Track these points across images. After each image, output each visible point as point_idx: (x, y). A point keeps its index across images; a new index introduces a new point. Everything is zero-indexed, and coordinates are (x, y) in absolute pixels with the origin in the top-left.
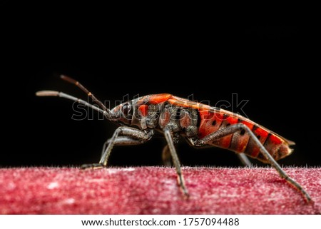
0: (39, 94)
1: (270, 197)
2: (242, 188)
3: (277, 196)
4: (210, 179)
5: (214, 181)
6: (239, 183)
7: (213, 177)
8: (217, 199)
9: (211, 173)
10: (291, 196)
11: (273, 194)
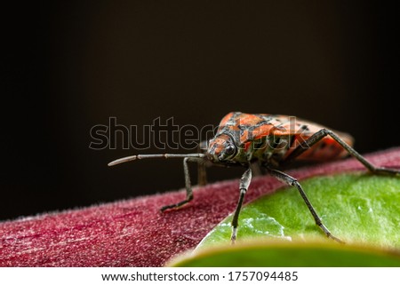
0: (110, 164)
1: (122, 234)
2: (90, 229)
3: (130, 231)
4: (54, 226)
5: (58, 227)
6: (86, 224)
7: (58, 224)
8: (64, 247)
9: (55, 220)
10: (144, 228)
11: (125, 230)
